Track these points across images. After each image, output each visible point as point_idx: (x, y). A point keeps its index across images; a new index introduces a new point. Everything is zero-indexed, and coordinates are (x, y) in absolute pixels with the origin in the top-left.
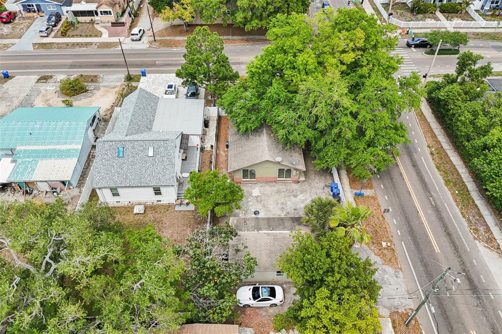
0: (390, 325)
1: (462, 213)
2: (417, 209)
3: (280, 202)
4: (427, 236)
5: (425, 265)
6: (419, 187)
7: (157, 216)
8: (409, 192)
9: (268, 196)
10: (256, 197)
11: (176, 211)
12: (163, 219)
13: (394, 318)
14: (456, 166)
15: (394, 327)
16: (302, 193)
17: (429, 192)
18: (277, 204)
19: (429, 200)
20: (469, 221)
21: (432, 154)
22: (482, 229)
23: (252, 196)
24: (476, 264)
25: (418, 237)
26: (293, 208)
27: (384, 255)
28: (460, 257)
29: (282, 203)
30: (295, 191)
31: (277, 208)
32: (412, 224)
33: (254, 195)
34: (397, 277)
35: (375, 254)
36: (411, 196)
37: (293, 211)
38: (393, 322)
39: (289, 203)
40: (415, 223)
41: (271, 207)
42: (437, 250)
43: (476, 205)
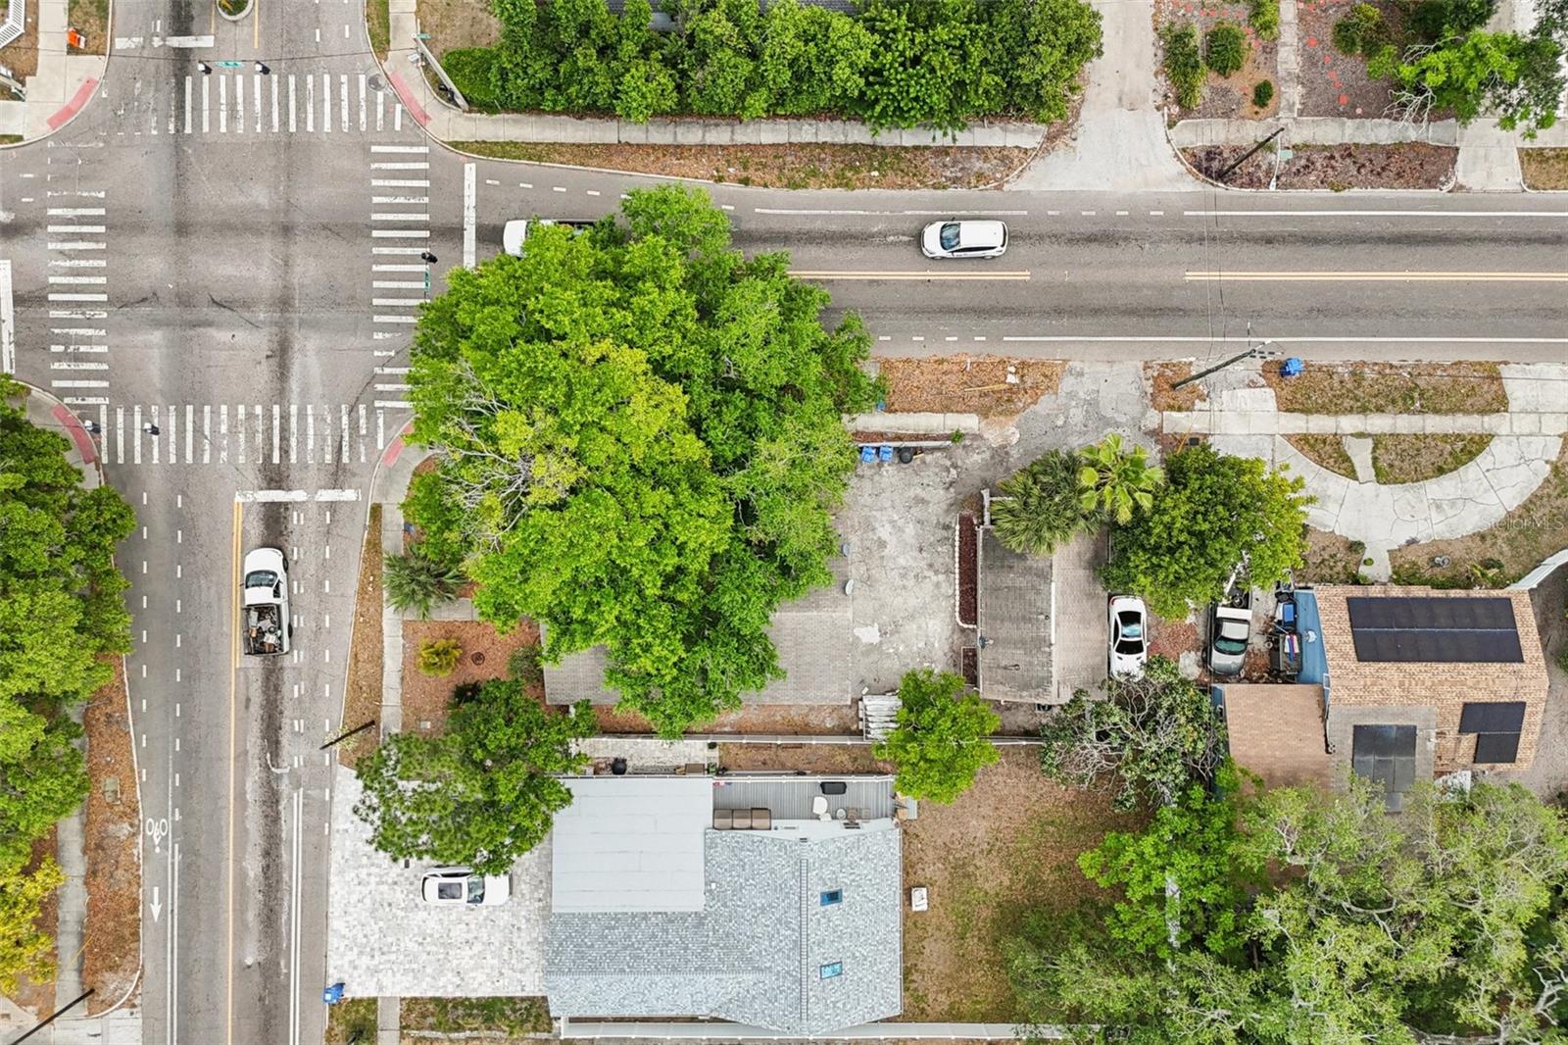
0: (1175, 414)
1: (935, 187)
2: (922, 282)
3: (898, 582)
4: (991, 283)
5: (1058, 312)
6: (857, 253)
7: (931, 855)
8: (871, 282)
9: (882, 606)
10: (883, 634)
11: (919, 815)
12: (940, 842)
13: (1163, 404)
14: (794, 140)
15: (1180, 409)
16: (874, 529)
17: (872, 236)
18: (904, 587)
19: (893, 243)
20: (955, 181)
21: (746, 182)
22: (978, 165)
23: (881, 643)
24: (1057, 213)
25: (994, 303)
26: (916, 553)
27: (1036, 386)
28: (1041, 238)
29: (903, 576)
30: (868, 544)
31: (916, 589)
32: (958, 305)
33: (876, 639)
34: (1081, 374)
35: (1035, 403)
36: (885, 282)
37: (924, 554)
38: (1171, 408)
39: (902, 561)
40: (957, 298)
41: (913, 602)
42: (1024, 276)
43: (916, 148)
